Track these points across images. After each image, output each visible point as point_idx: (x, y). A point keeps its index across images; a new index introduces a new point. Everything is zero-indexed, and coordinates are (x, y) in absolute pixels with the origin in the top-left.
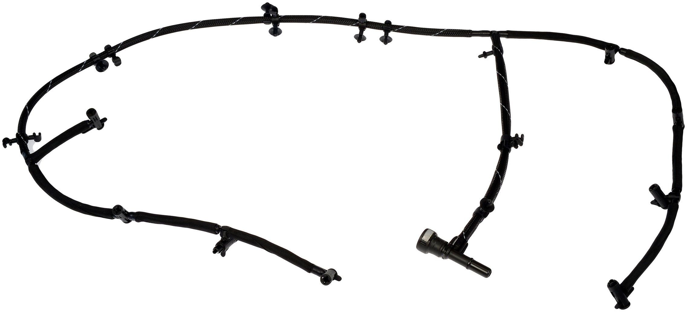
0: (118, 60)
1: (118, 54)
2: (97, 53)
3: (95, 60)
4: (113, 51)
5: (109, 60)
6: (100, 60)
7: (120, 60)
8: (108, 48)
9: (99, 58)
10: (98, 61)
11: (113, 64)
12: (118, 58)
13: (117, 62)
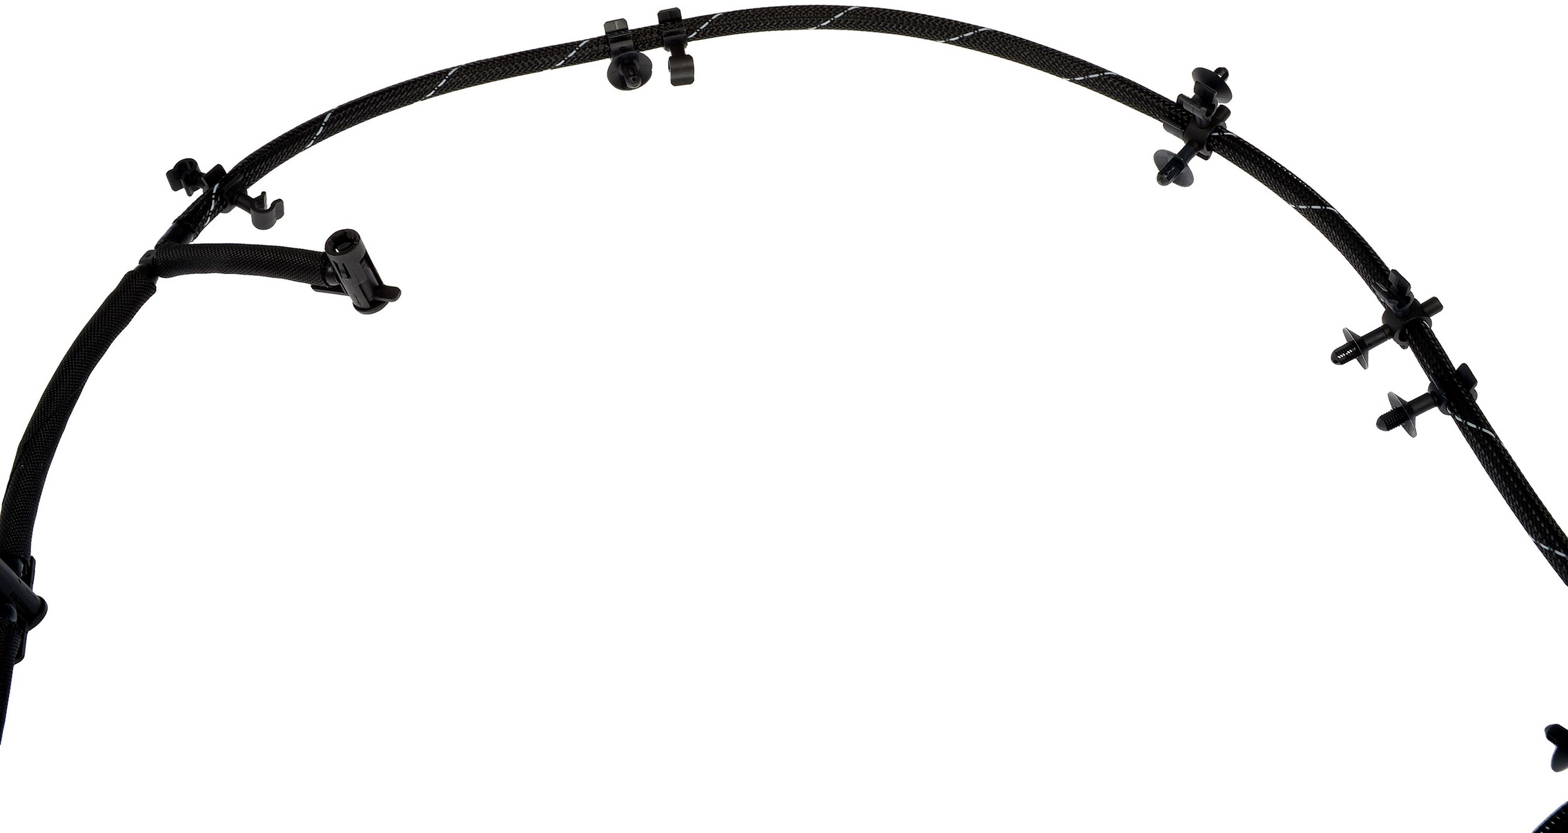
0: (684, 64)
1: (692, 48)
2: (632, 25)
3: (615, 46)
4: (683, 32)
5: (659, 57)
6: (629, 49)
7: (692, 69)
8: (670, 17)
9: (629, 43)
10: (623, 50)
11: (667, 75)
12: (690, 58)
13: (682, 72)
